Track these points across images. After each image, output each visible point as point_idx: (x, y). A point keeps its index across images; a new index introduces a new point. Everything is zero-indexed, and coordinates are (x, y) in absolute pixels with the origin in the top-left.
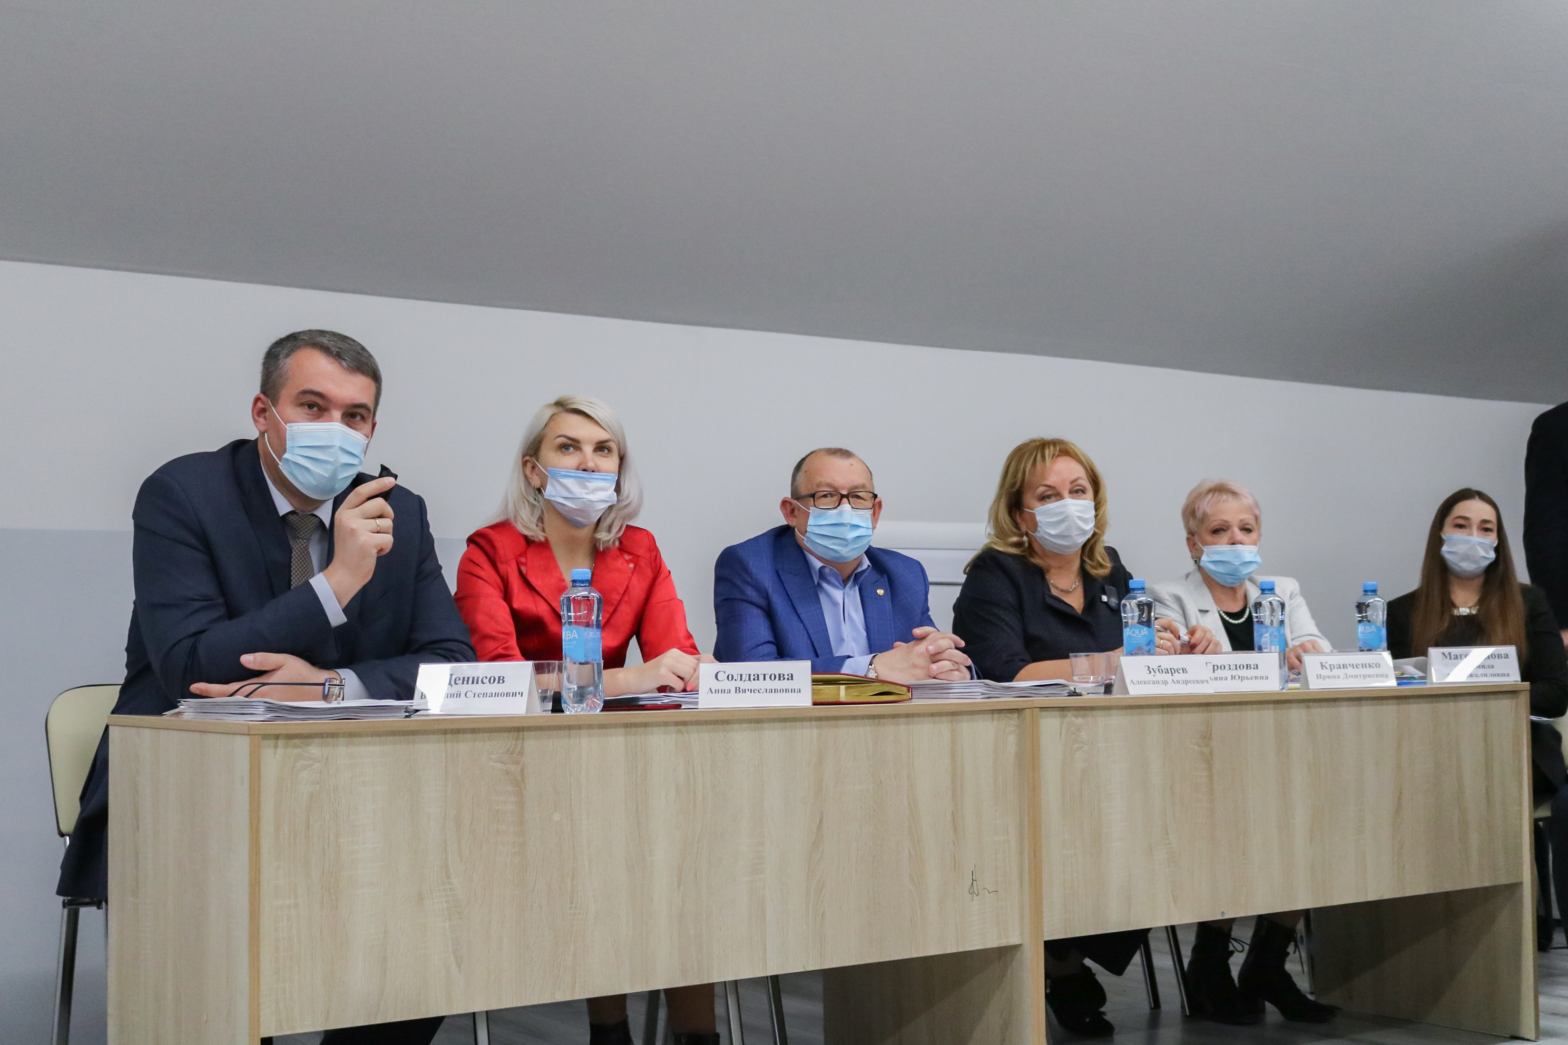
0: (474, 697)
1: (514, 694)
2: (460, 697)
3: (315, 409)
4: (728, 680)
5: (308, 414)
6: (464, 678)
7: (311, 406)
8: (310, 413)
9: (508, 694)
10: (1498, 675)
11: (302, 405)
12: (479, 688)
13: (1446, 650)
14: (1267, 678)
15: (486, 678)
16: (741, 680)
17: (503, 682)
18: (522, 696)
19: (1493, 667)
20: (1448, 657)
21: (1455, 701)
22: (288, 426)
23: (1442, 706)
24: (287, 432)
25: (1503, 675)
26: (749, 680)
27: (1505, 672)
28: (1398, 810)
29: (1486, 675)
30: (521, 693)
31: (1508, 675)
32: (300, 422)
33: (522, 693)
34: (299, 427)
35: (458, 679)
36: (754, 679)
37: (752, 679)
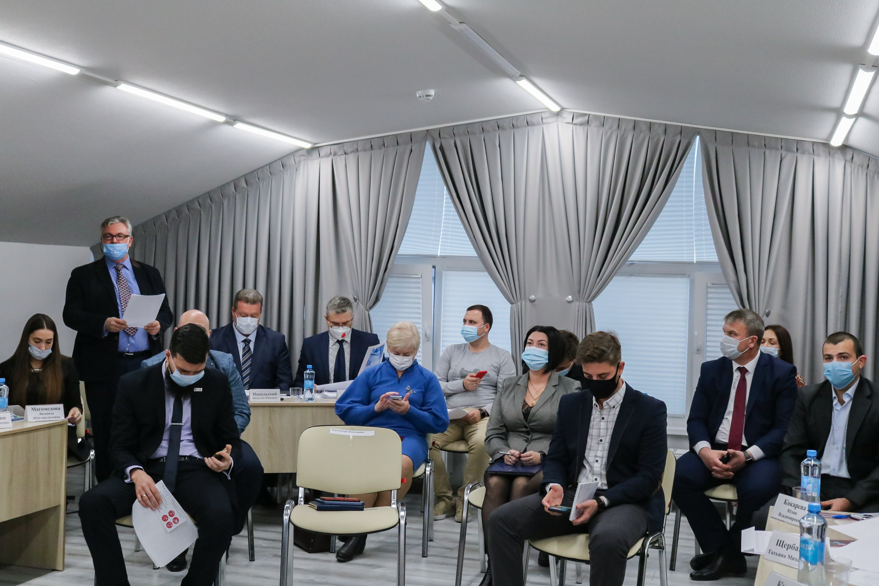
10: (55, 417)
13: (34, 406)
19: (53, 414)
20: (34, 410)
21: (37, 431)
23: (32, 434)
25: (57, 417)
27: (59, 416)
28: (10, 483)
29: (50, 418)
31: (60, 417)
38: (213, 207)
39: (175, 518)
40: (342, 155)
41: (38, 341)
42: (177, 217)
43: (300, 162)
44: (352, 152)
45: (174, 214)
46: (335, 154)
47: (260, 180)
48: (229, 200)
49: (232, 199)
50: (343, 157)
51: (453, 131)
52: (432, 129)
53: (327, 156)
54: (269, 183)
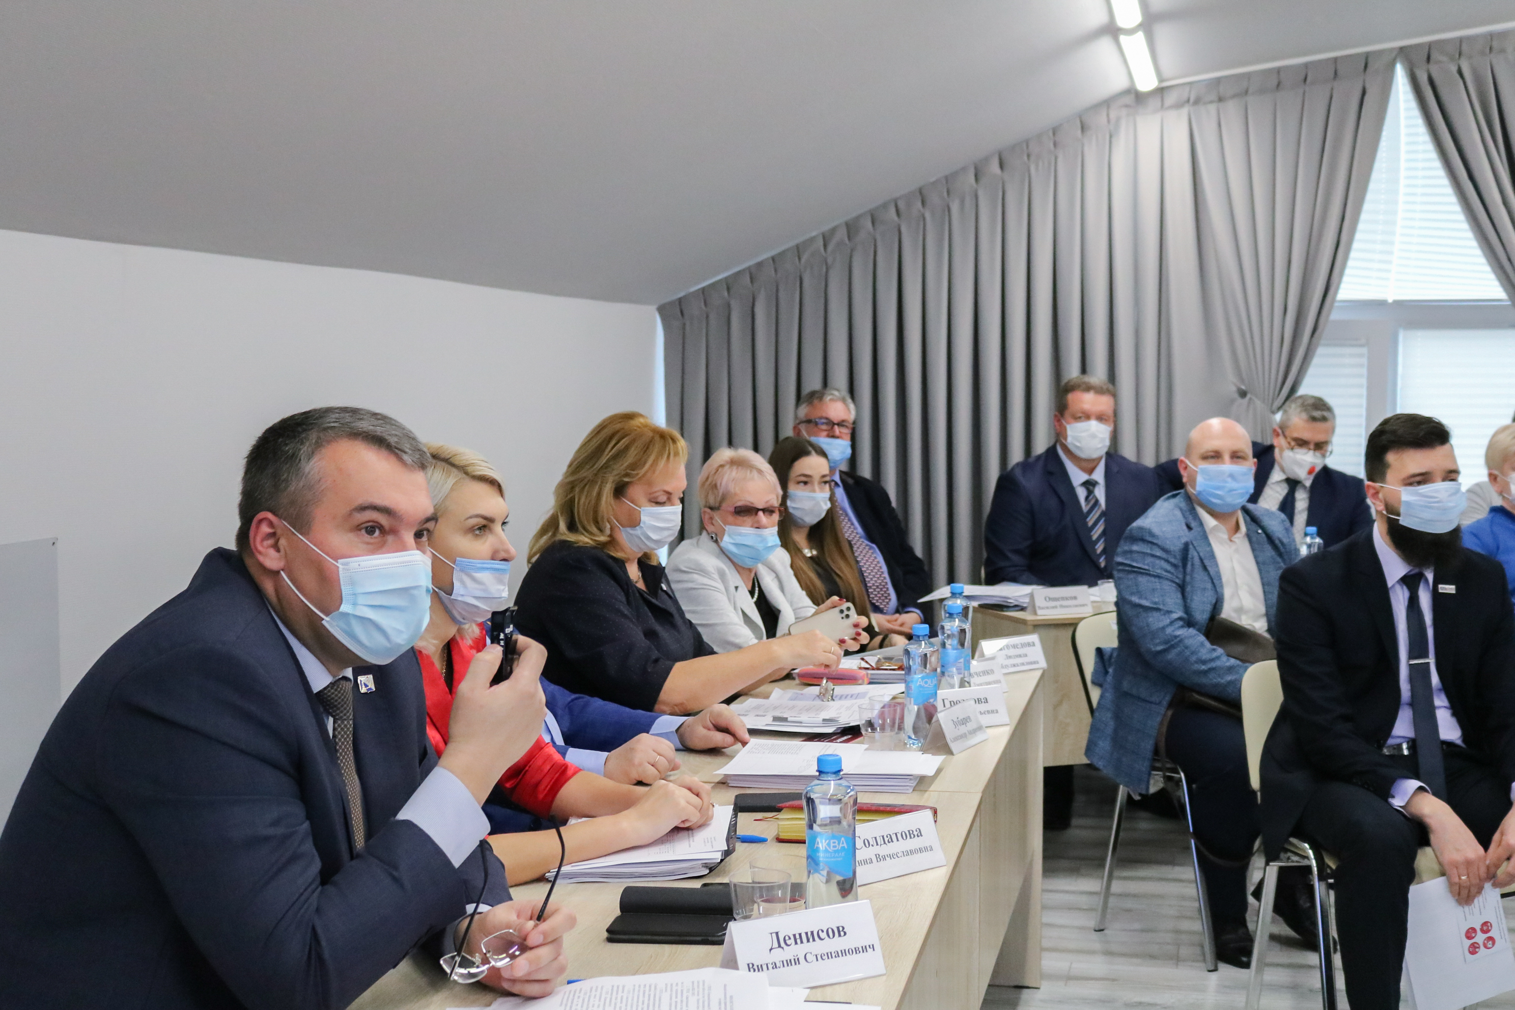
0: (817, 960)
1: (864, 949)
2: (799, 963)
3: (377, 533)
4: (866, 846)
5: (368, 543)
6: (794, 935)
7: (370, 531)
8: (372, 541)
9: (857, 950)
11: (358, 528)
12: (817, 947)
14: (997, 712)
15: (823, 931)
16: (877, 844)
17: (845, 934)
18: (874, 950)
22: (340, 564)
24: (340, 572)
26: (885, 843)
30: (871, 947)
32: (363, 556)
33: (873, 945)
34: (360, 563)
35: (787, 938)
36: (889, 842)
37: (886, 842)
38: (928, 215)
39: (1491, 939)
40: (1211, 102)
41: (806, 481)
42: (846, 239)
43: (1118, 119)
44: (1234, 96)
45: (842, 234)
46: (1197, 102)
47: (1033, 158)
48: (962, 202)
49: (969, 202)
50: (1212, 108)
51: (1459, 48)
52: (1411, 47)
53: (1178, 106)
54: (1049, 163)
